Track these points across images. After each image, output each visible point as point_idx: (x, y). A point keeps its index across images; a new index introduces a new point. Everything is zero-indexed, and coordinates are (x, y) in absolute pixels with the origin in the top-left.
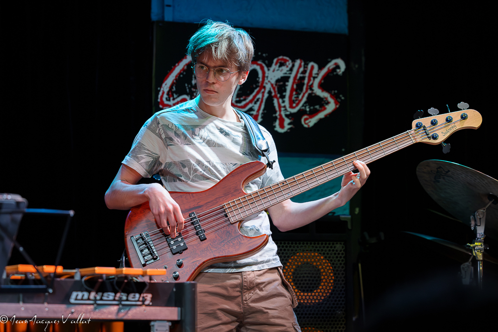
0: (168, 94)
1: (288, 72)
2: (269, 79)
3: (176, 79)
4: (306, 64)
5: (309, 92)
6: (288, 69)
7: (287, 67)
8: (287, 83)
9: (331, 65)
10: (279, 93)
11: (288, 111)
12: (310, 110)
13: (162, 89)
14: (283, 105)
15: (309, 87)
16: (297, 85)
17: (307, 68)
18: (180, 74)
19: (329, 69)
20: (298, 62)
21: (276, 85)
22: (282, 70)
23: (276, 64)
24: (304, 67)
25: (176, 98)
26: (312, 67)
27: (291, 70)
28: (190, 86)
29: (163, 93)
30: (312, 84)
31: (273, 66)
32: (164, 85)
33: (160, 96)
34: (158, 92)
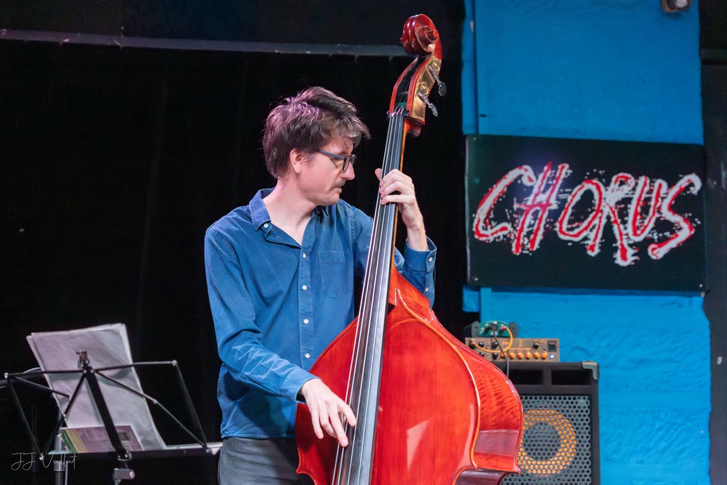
0: (485, 222)
1: (630, 193)
2: (607, 201)
3: (494, 204)
4: (652, 182)
5: (657, 215)
6: (630, 188)
7: (629, 186)
8: (629, 206)
9: (683, 182)
10: (619, 218)
11: (631, 240)
12: (659, 238)
13: (477, 216)
14: (624, 232)
15: (656, 210)
16: (641, 208)
17: (653, 186)
18: (499, 197)
19: (680, 187)
20: (642, 179)
21: (616, 208)
22: (622, 190)
23: (616, 182)
24: (650, 186)
25: (495, 226)
26: (660, 186)
27: (634, 189)
28: (511, 211)
29: (479, 221)
30: (660, 206)
31: (612, 185)
32: (479, 211)
33: (475, 224)
34: (472, 220)
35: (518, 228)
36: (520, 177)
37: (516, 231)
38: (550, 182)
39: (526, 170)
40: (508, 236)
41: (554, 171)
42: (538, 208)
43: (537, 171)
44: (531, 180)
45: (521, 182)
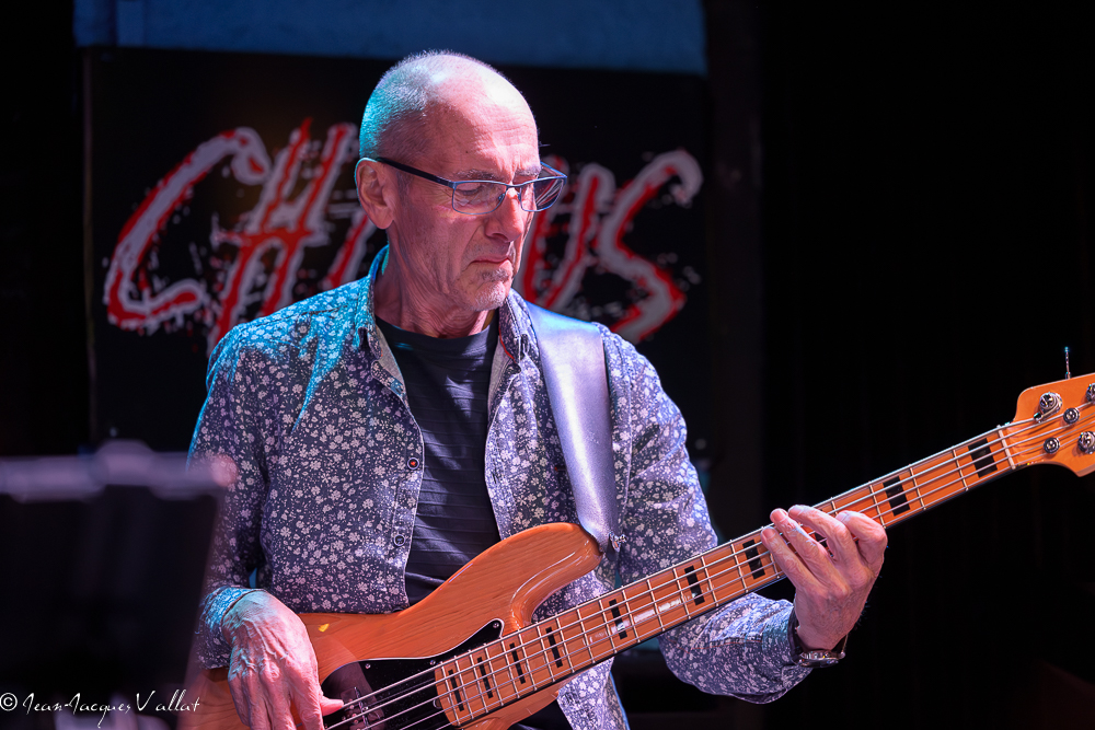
0: (135, 279)
3: (159, 231)
4: (574, 174)
5: (587, 260)
9: (653, 174)
13: (115, 264)
15: (584, 246)
17: (577, 184)
18: (172, 213)
19: (647, 185)
25: (162, 290)
26: (595, 183)
28: (204, 251)
29: (119, 276)
30: (596, 236)
32: (120, 250)
33: (108, 287)
34: (101, 275)
35: (224, 295)
36: (228, 159)
37: (219, 302)
38: (308, 174)
39: (244, 142)
40: (198, 316)
41: (317, 144)
42: (276, 242)
43: (273, 144)
44: (255, 167)
45: (232, 173)
